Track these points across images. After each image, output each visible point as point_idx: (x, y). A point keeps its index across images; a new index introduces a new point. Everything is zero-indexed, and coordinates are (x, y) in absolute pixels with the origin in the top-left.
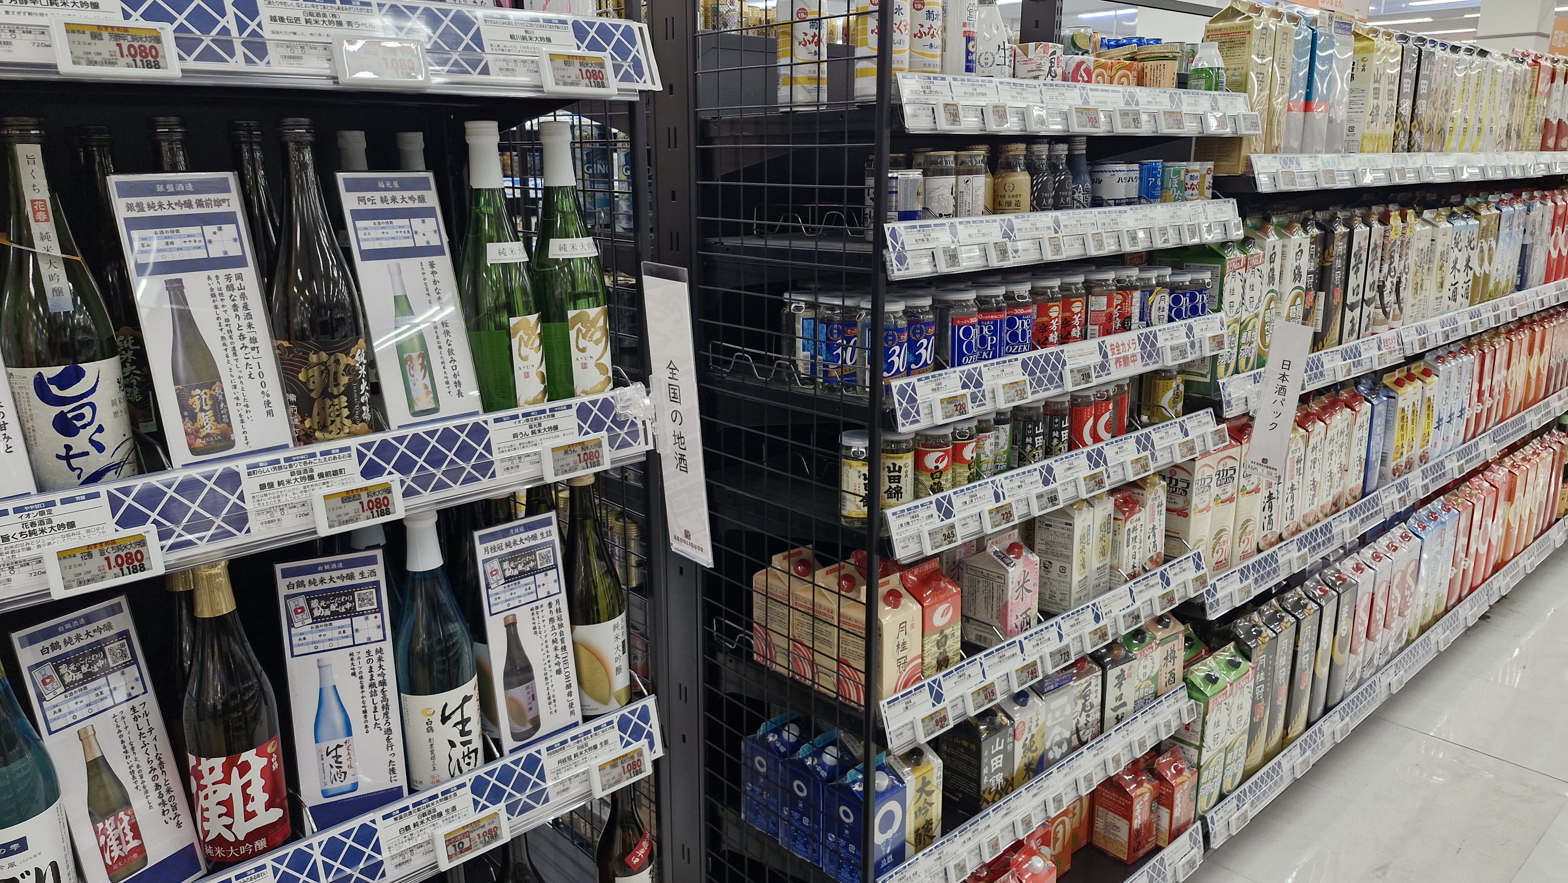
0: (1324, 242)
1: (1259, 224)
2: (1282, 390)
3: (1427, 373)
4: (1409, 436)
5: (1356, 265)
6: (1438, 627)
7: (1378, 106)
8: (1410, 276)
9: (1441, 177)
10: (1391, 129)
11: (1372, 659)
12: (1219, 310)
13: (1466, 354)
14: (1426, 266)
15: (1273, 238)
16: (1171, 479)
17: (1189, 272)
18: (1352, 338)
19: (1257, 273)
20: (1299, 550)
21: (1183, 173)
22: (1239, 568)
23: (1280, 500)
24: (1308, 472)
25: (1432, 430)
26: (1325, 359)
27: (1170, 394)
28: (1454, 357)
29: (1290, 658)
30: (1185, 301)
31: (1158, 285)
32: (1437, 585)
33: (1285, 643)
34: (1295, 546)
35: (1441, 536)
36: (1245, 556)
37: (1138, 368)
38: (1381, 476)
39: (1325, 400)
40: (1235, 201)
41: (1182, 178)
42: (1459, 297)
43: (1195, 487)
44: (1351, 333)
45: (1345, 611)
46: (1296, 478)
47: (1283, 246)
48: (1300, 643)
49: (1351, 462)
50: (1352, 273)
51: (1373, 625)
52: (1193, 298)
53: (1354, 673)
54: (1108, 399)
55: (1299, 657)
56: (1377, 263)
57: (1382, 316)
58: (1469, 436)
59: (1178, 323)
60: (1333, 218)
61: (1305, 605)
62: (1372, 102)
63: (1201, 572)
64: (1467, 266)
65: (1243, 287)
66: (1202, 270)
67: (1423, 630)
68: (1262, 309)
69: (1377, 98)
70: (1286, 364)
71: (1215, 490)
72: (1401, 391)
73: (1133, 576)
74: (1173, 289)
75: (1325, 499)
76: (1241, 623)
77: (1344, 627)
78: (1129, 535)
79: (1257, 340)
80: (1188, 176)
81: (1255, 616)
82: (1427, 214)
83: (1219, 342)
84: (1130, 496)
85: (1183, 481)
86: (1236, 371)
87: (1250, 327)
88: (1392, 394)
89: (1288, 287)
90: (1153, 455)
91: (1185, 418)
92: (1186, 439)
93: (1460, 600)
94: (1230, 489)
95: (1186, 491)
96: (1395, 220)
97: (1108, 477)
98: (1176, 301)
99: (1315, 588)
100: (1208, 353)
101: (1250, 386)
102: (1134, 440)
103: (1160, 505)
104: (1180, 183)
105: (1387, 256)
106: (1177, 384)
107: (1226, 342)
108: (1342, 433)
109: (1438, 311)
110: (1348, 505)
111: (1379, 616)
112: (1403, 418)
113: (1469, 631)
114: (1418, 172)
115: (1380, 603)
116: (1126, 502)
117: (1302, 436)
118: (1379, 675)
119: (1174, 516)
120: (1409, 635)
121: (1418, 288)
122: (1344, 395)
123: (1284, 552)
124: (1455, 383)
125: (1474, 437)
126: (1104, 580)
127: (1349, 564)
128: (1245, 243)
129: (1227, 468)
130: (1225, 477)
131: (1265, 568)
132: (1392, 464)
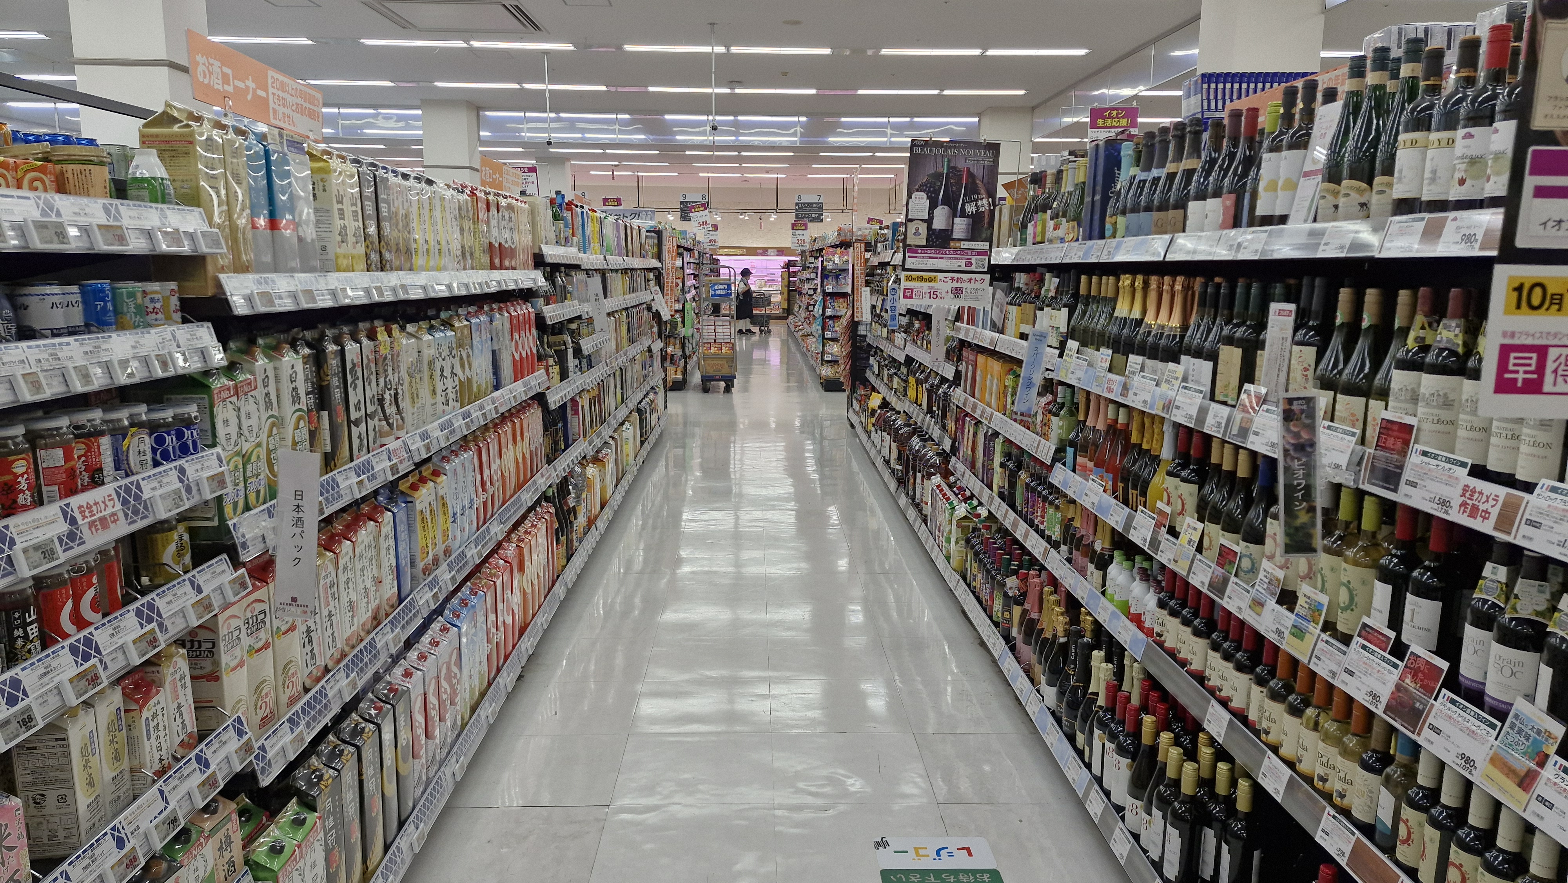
0: (318, 360)
1: (244, 347)
2: (299, 522)
3: (436, 473)
4: (431, 535)
5: (353, 382)
6: (485, 703)
7: (345, 226)
8: (406, 386)
9: (416, 294)
10: (361, 249)
11: (434, 757)
12: (214, 445)
13: (465, 451)
14: (418, 376)
15: (261, 362)
16: (192, 641)
17: (172, 406)
18: (363, 453)
19: (251, 400)
20: (347, 676)
21: (139, 295)
22: (287, 717)
23: (319, 631)
24: (343, 595)
25: (450, 524)
26: (340, 479)
27: (172, 548)
28: (457, 456)
29: (357, 789)
30: (170, 441)
31: (132, 425)
32: (477, 664)
33: (349, 777)
34: (342, 674)
35: (474, 619)
36: (292, 702)
37: (123, 529)
38: (413, 578)
39: (347, 517)
40: (210, 325)
41: (139, 301)
42: (451, 401)
43: (222, 645)
44: (360, 450)
45: (402, 720)
46: (332, 603)
47: (275, 368)
48: (364, 770)
49: (383, 573)
50: (350, 390)
51: (430, 724)
52: (180, 435)
53: (420, 778)
54: (90, 571)
55: (365, 785)
56: (373, 378)
57: (387, 428)
58: (481, 523)
59: (166, 466)
60: (322, 337)
61: (363, 729)
62: (339, 223)
63: (246, 738)
64: (452, 373)
65: (239, 417)
66: (186, 402)
67: (473, 709)
68: (264, 437)
69: (343, 219)
70: (299, 494)
71: (246, 641)
72: (417, 494)
73: (160, 773)
74: (153, 427)
75: (364, 616)
76: (301, 772)
77: (404, 736)
78: (148, 725)
79: (265, 471)
80: (147, 300)
81: (314, 761)
82: (410, 328)
83: (219, 480)
84: (142, 679)
85: (206, 641)
86: (247, 508)
87: (254, 458)
88: (409, 499)
89: (289, 410)
90: (161, 625)
91: (195, 572)
92: (200, 596)
93: (498, 671)
94: (263, 635)
95: (212, 651)
96: (382, 336)
97: (106, 668)
98: (160, 441)
99: (369, 708)
100: (209, 496)
101: (266, 523)
102: (132, 614)
103: (182, 678)
104: (138, 307)
105: (381, 371)
106: (180, 535)
107: (228, 480)
108: (370, 546)
109: (435, 416)
110: (387, 615)
111: (433, 713)
112: (423, 519)
113: (510, 696)
114: (394, 289)
115: (433, 700)
116: (137, 687)
117: (331, 560)
118: (443, 769)
119: (204, 683)
120: (462, 719)
121: (414, 397)
122: (365, 508)
123: (332, 683)
124: (461, 478)
125: (485, 522)
126: (124, 789)
127: (398, 671)
128: (231, 368)
129: (256, 613)
130: (255, 625)
131: (315, 707)
132: (421, 565)
